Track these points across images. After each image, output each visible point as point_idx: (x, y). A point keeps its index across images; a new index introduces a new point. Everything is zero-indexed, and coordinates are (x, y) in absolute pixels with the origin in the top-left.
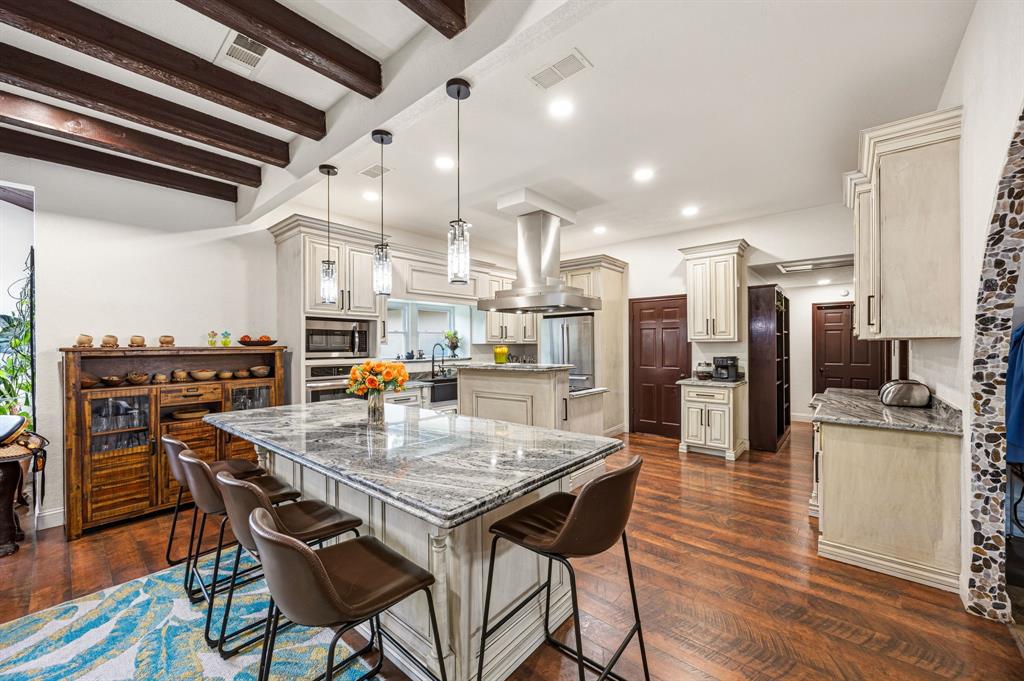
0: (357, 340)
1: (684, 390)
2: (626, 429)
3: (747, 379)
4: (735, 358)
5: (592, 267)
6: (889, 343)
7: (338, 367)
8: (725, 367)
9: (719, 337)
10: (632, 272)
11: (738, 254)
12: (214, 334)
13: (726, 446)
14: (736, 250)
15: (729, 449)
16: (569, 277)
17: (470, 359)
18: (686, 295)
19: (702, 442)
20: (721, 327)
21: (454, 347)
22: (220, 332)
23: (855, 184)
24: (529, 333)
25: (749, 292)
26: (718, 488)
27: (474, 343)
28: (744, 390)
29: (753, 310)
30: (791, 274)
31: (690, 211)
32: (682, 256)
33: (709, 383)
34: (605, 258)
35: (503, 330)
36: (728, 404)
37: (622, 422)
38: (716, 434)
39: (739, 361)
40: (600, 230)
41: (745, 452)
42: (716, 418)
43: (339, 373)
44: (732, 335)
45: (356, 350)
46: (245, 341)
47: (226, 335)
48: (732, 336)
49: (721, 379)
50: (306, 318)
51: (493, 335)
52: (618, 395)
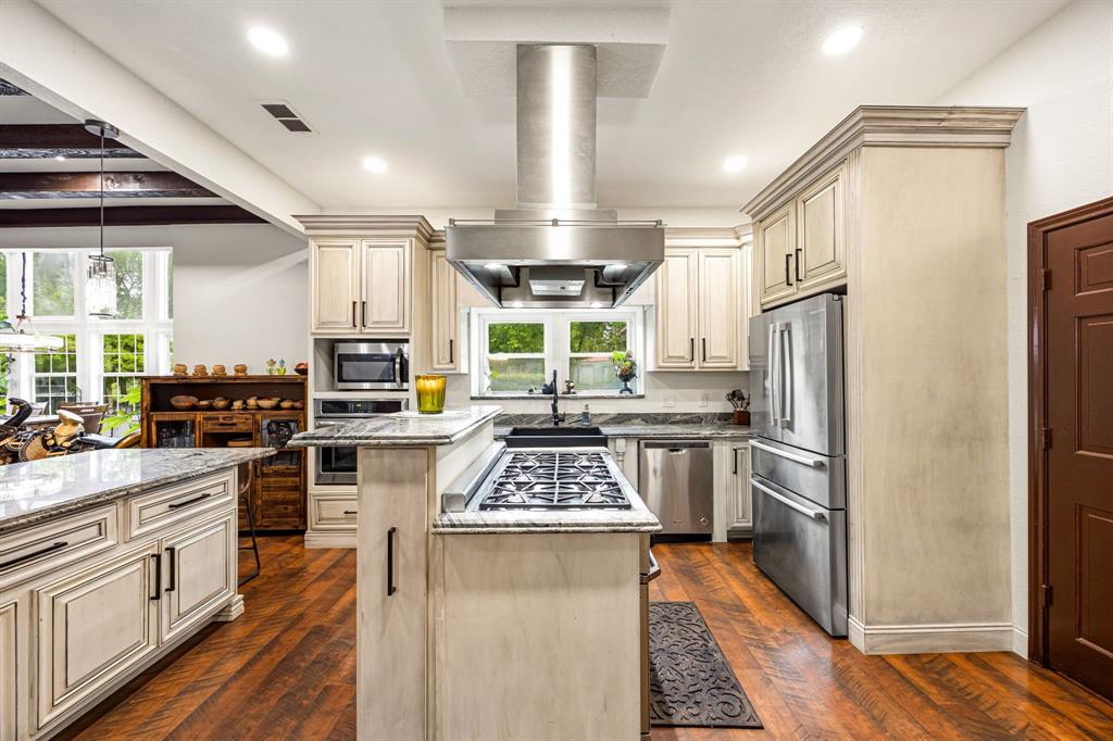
0: (398, 367)
5: (845, 159)
7: (354, 403)
12: (273, 362)
17: (642, 397)
21: (626, 377)
27: (650, 368)
35: (697, 346)
43: (356, 410)
45: (398, 380)
47: (282, 363)
50: (316, 340)
51: (670, 355)
52: (971, 525)
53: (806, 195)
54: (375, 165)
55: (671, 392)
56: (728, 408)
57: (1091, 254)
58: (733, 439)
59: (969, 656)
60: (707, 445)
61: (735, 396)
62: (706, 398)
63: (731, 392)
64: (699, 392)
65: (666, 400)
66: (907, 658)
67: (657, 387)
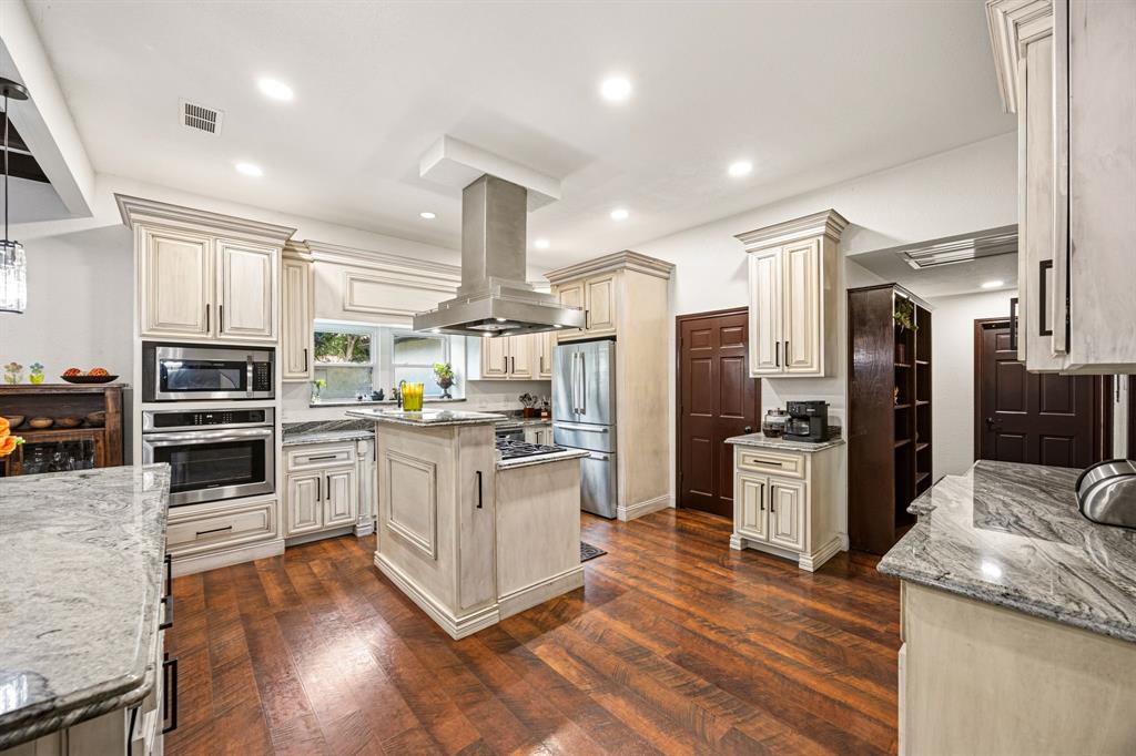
0: (250, 375)
1: (737, 453)
2: (673, 504)
3: (844, 436)
4: (823, 403)
5: (614, 271)
6: (1109, 379)
7: (204, 413)
8: (805, 418)
9: (794, 371)
10: (682, 278)
11: (826, 235)
12: (16, 367)
13: (800, 546)
14: (822, 229)
15: (805, 551)
16: (587, 287)
17: (464, 400)
18: (747, 308)
19: (764, 537)
20: (798, 353)
21: (446, 384)
22: (27, 366)
23: (1016, 25)
24: (547, 366)
25: (849, 297)
26: (752, 636)
27: (469, 379)
28: (839, 455)
29: (856, 327)
30: (932, 271)
31: (740, 169)
32: (742, 246)
33: (778, 443)
34: (631, 256)
35: (509, 362)
36: (805, 478)
37: (666, 492)
38: (784, 527)
39: (829, 409)
40: (620, 214)
41: (839, 555)
42: (784, 503)
43: (206, 422)
44: (816, 366)
45: (250, 388)
46: (72, 377)
47: (37, 368)
48: (815, 369)
49: (799, 437)
50: (144, 343)
51: (493, 368)
52: (658, 453)
53: (592, 281)
54: (249, 170)
55: (483, 396)
56: (520, 406)
57: (696, 333)
58: (536, 426)
59: (659, 512)
60: (521, 431)
61: (525, 398)
62: (507, 400)
63: (523, 394)
64: (502, 396)
65: (481, 402)
66: (641, 518)
67: (474, 392)
